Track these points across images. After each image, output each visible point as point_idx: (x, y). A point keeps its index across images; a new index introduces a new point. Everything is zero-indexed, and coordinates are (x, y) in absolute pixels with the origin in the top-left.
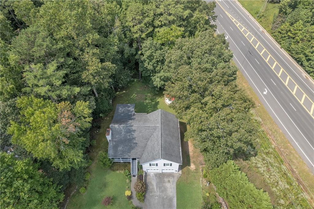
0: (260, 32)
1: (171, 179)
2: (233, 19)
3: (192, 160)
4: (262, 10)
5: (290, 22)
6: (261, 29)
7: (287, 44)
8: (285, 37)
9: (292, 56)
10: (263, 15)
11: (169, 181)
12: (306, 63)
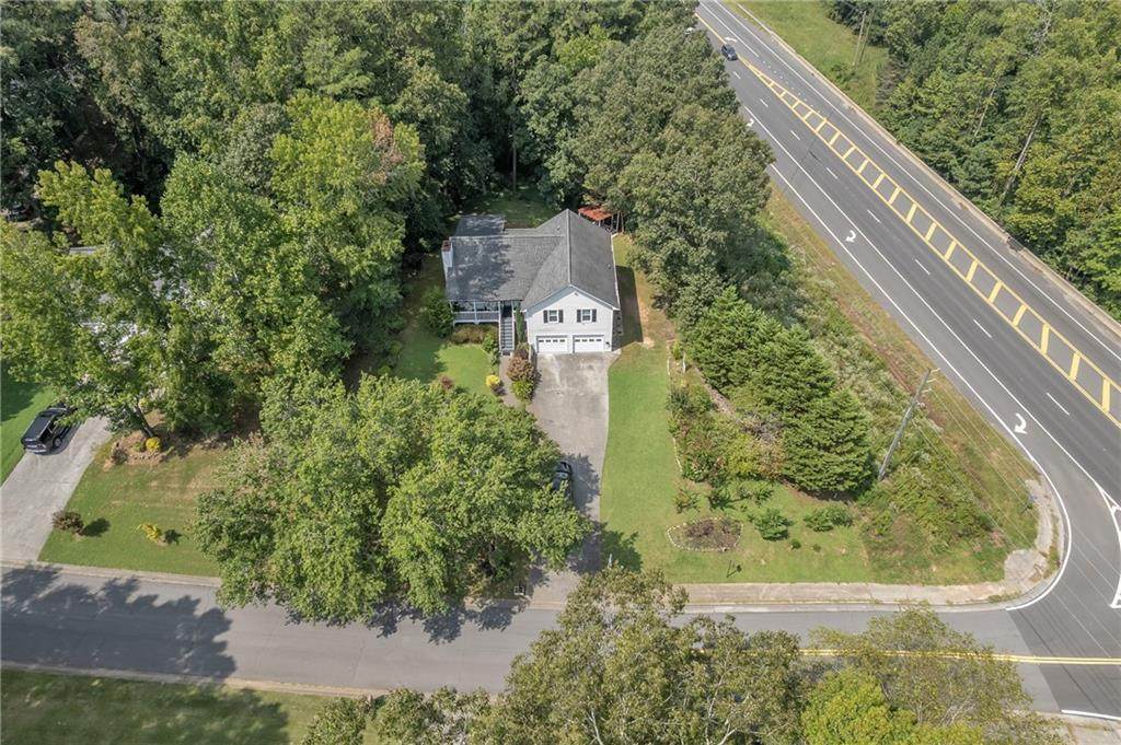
0: (843, 110)
1: (596, 364)
2: (770, 83)
3: (645, 331)
4: (851, 63)
5: (915, 76)
6: (847, 103)
7: (914, 132)
8: (907, 115)
9: (926, 161)
10: (853, 74)
11: (591, 368)
12: (959, 172)
